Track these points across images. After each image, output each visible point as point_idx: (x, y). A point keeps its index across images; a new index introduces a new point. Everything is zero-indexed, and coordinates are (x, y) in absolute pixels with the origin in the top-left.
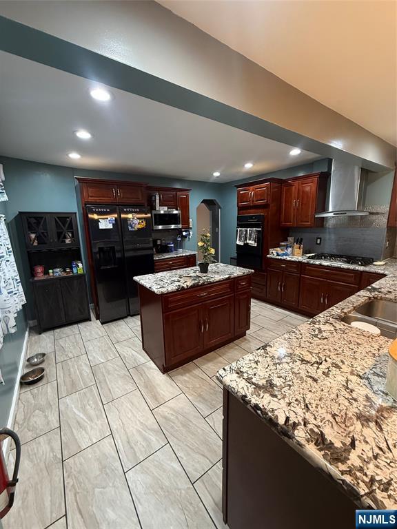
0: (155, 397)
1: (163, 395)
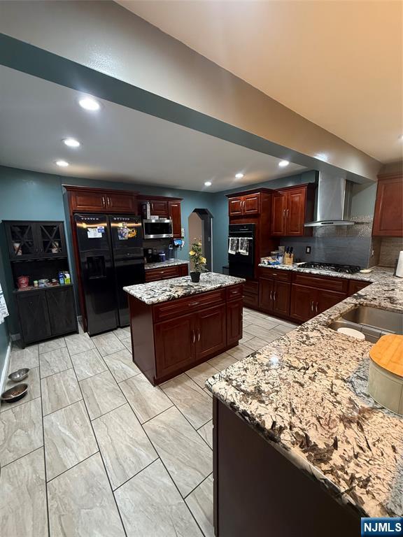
0: (146, 411)
1: (154, 408)
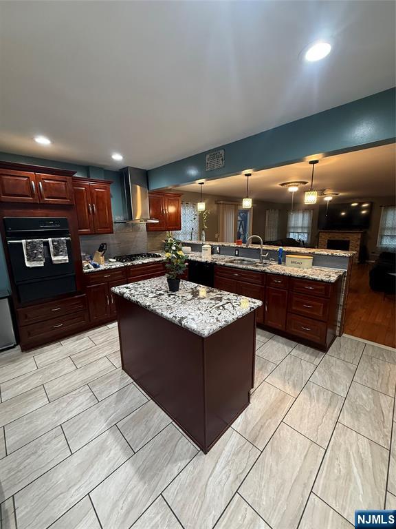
0: (282, 400)
1: (275, 395)
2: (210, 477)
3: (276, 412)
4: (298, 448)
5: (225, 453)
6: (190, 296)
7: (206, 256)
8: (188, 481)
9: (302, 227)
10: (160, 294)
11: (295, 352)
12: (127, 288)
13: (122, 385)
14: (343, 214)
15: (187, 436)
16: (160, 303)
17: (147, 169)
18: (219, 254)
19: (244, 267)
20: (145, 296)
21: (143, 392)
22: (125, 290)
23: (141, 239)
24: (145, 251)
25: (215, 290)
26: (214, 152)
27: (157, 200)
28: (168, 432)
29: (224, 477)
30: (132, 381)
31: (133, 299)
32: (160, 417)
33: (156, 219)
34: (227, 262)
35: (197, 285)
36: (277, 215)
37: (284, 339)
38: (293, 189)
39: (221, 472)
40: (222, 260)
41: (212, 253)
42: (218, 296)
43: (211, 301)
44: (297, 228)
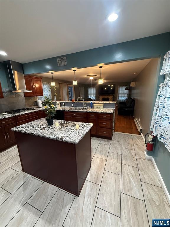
2: (83, 206)
3: (101, 168)
4: (112, 178)
5: (87, 192)
6: (60, 127)
7: (59, 108)
8: (74, 213)
9: (93, 94)
10: (44, 128)
11: (101, 142)
12: (22, 127)
13: (25, 180)
14: (106, 89)
15: (68, 192)
16: (46, 132)
17: (22, 63)
18: (64, 106)
19: (78, 110)
20: (36, 130)
21: (39, 179)
22: (21, 129)
23: (22, 101)
24: (24, 107)
25: (71, 122)
26: (61, 57)
27: (29, 80)
28: (58, 194)
29: (89, 203)
30: (31, 176)
31: (29, 132)
32: (52, 188)
33: (30, 90)
34: (69, 109)
35: (61, 121)
36: (84, 89)
37: (96, 138)
38: (91, 78)
39: (87, 201)
40: (67, 108)
41: (61, 106)
42: (73, 124)
43: (72, 127)
44: (91, 94)
